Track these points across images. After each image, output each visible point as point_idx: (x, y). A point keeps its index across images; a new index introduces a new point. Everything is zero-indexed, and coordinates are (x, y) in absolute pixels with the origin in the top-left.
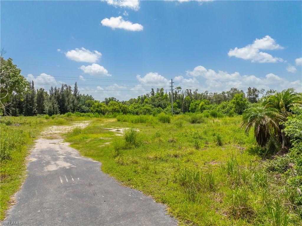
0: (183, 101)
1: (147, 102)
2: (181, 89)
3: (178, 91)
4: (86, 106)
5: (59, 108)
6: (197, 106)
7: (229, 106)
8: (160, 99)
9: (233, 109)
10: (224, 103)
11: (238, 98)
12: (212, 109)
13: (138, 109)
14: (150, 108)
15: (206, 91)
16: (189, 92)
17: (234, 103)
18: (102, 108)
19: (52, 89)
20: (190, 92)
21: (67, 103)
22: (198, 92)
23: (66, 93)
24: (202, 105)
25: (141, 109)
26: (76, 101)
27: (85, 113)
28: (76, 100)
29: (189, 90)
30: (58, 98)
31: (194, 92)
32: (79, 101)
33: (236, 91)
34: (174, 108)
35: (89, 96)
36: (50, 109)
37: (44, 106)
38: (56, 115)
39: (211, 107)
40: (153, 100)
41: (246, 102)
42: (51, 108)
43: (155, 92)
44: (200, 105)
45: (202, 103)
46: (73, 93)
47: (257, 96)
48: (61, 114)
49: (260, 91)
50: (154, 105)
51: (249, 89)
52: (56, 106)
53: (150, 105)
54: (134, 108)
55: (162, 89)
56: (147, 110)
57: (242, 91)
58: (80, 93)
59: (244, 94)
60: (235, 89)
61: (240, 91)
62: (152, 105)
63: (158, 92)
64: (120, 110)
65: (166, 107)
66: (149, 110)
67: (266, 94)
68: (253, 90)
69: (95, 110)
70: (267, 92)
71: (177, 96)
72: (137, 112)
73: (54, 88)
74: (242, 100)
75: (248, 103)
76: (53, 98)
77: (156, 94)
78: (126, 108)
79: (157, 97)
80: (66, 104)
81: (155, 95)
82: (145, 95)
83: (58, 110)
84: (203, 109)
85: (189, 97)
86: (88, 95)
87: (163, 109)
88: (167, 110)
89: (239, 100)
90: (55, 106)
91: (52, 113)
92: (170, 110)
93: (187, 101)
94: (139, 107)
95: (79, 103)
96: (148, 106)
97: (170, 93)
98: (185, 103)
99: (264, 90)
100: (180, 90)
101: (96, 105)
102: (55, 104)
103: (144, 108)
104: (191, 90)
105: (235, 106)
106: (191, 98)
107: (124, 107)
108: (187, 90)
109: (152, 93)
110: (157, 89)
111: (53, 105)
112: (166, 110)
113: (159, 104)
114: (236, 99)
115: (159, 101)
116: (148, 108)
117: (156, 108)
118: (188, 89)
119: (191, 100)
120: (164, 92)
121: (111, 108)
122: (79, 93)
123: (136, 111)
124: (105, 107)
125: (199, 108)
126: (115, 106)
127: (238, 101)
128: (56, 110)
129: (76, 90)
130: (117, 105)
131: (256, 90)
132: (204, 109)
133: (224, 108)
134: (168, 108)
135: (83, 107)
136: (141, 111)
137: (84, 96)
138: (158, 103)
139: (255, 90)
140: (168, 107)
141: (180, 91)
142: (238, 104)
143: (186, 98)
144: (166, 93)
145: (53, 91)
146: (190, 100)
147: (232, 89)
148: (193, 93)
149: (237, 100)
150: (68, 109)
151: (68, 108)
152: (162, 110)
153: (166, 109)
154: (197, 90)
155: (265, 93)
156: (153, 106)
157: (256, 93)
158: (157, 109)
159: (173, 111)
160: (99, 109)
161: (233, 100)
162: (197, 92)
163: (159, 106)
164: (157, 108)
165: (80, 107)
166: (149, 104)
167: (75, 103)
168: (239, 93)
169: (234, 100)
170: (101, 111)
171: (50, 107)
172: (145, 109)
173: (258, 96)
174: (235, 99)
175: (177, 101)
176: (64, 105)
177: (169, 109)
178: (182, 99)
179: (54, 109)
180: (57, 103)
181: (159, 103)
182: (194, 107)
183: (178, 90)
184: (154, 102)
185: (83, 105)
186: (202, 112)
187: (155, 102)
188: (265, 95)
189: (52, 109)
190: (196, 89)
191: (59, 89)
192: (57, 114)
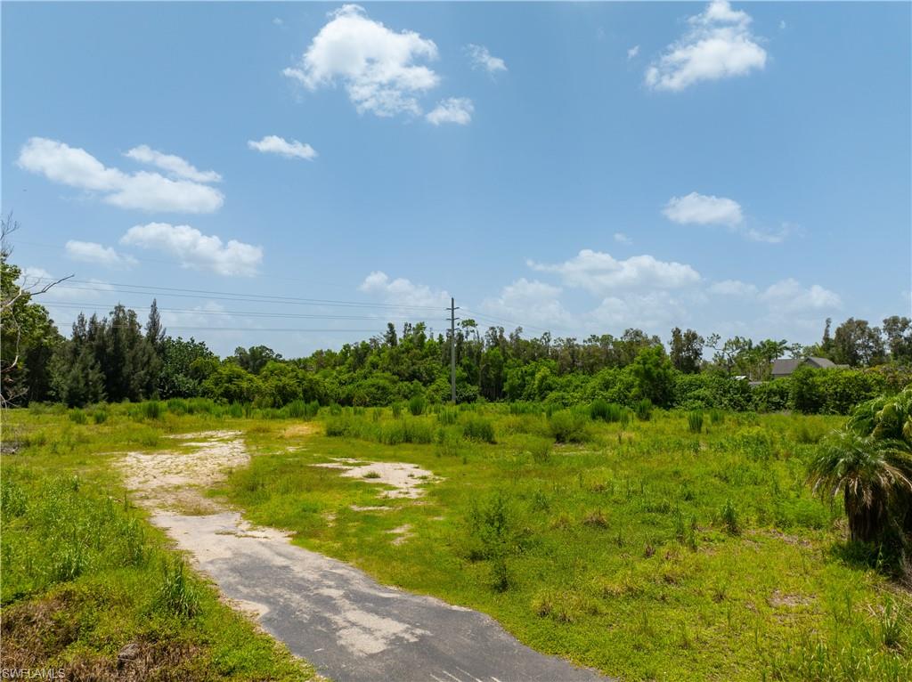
0: (482, 360)
1: (375, 366)
2: (474, 325)
3: (467, 333)
4: (186, 376)
5: (105, 382)
6: (527, 378)
7: (621, 380)
8: (415, 354)
9: (634, 390)
10: (605, 373)
11: (648, 359)
12: (572, 388)
13: (350, 387)
14: (387, 384)
15: (546, 334)
16: (498, 334)
17: (637, 373)
18: (245, 385)
19: (82, 320)
20: (501, 336)
21: (131, 365)
22: (523, 337)
23: (127, 336)
24: (544, 378)
25: (360, 385)
26: (156, 361)
27: (185, 398)
28: (155, 355)
29: (498, 331)
30: (100, 352)
31: (511, 337)
32: (164, 359)
33: (638, 338)
34: (457, 382)
35: (196, 342)
36: (74, 385)
37: (48, 374)
38: (94, 405)
39: (570, 382)
40: (395, 359)
41: (670, 372)
42: (78, 382)
43: (400, 335)
44: (538, 376)
45: (543, 371)
46: (144, 333)
47: (697, 353)
48: (110, 401)
49: (705, 339)
50: (398, 374)
51: (677, 333)
52: (94, 375)
53: (387, 374)
54: (340, 383)
55: (421, 327)
56: (378, 388)
57: (656, 339)
58: (167, 335)
59: (662, 346)
60: (637, 334)
61: (650, 337)
62: (394, 374)
63: (409, 335)
64: (300, 390)
65: (432, 381)
66: (384, 388)
67: (725, 349)
68: (687, 336)
69: (222, 390)
70: (726, 344)
71: (462, 346)
72: (348, 395)
73: (88, 318)
74: (657, 365)
75: (675, 374)
76: (83, 350)
77: (400, 339)
78: (317, 382)
79: (408, 351)
80: (126, 370)
81: (399, 342)
82: (364, 342)
83: (100, 388)
84: (546, 389)
85: (497, 351)
86: (193, 341)
87: (425, 385)
88: (437, 390)
89: (650, 366)
90: (90, 377)
91: (81, 400)
92: (447, 392)
93: (491, 361)
94: (353, 380)
95: (163, 366)
96: (381, 379)
97: (441, 336)
98: (487, 369)
99: (719, 338)
100: (473, 328)
101: (224, 373)
102: (90, 371)
103: (369, 381)
104: (502, 331)
105: (642, 381)
106: (504, 353)
107: (311, 380)
108: (492, 328)
109: (390, 335)
110: (406, 325)
111: (86, 371)
112: (434, 391)
113: (414, 372)
114: (641, 362)
115: (414, 361)
116: (382, 382)
117: (406, 383)
118: (495, 326)
119: (505, 360)
120: (427, 333)
121: (273, 382)
122: (164, 333)
123: (347, 392)
124: (251, 380)
125: (535, 386)
126: (283, 378)
127: (650, 369)
128: (95, 387)
129: (154, 325)
130: (290, 374)
131: (694, 336)
132: (551, 389)
133: (607, 385)
134: (441, 381)
135: (177, 378)
136: (362, 392)
137: (179, 343)
138: (408, 367)
139: (692, 337)
140: (438, 381)
141: (473, 331)
142: (647, 375)
143: (489, 352)
144: (432, 337)
145: (83, 326)
146: (502, 358)
147: (627, 332)
148: (508, 339)
149: (645, 363)
150: (132, 387)
151: (134, 384)
152: (423, 389)
153: (434, 386)
154: (520, 330)
155: (721, 345)
156: (396, 378)
157: (696, 346)
158: (409, 388)
159: (457, 393)
160: (233, 387)
161: (635, 366)
162: (519, 335)
163: (413, 376)
164: (409, 385)
165: (167, 378)
166: (383, 372)
167: (153, 365)
168: (648, 342)
169: (637, 366)
170: (242, 392)
171: (76, 379)
172: (373, 385)
173: (701, 354)
174: (639, 363)
175: (465, 361)
176: (118, 371)
177: (443, 386)
178: (479, 356)
179: (86, 384)
180: (98, 366)
181: (412, 368)
182: (517, 382)
183: (465, 329)
184: (397, 363)
185: (177, 371)
186: (543, 398)
187: (402, 364)
188: (721, 352)
189: (82, 385)
190: (517, 326)
191: (105, 321)
192: (96, 402)
